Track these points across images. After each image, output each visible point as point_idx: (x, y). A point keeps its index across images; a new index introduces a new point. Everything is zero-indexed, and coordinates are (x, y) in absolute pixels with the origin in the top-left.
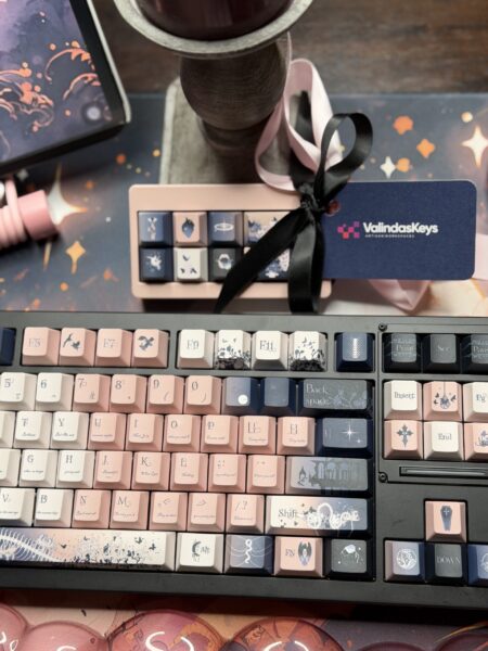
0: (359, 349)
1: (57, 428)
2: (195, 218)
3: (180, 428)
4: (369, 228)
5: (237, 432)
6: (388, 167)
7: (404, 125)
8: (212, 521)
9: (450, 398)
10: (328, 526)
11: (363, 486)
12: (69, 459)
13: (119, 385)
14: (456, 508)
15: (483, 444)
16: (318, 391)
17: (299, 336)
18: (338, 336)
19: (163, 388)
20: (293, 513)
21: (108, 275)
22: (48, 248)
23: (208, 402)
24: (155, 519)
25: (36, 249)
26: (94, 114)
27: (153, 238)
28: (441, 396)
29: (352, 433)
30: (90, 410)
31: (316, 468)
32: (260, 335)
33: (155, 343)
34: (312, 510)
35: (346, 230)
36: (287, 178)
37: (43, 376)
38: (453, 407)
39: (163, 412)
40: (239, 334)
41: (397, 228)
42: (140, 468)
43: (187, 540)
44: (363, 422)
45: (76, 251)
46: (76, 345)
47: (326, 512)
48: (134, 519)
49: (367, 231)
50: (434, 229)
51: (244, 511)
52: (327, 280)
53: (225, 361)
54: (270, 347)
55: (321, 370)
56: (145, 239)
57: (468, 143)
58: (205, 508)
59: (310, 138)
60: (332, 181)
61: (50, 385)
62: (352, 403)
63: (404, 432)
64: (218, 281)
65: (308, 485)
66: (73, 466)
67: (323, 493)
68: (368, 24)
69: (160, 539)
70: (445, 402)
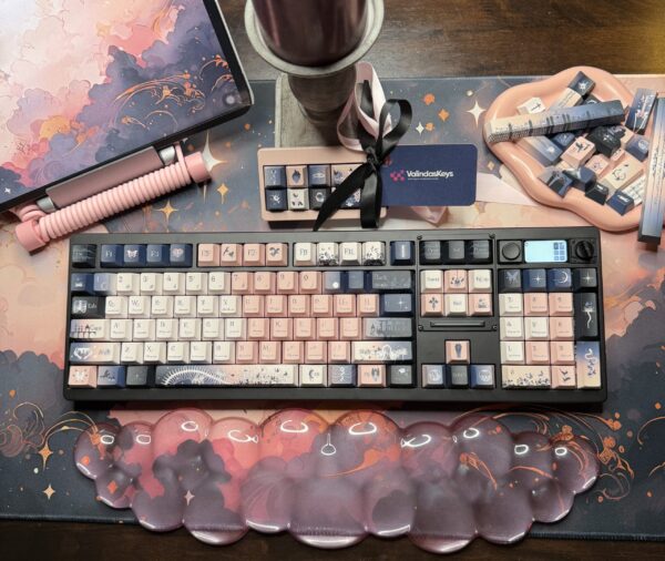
0: (406, 252)
1: (223, 306)
2: (300, 169)
3: (298, 303)
4: (410, 174)
5: (332, 305)
6: (420, 129)
7: (429, 99)
8: (320, 358)
9: (460, 280)
10: (389, 358)
11: (410, 334)
12: (232, 324)
13: (260, 278)
14: (464, 345)
15: (480, 307)
16: (381, 278)
17: (369, 245)
18: (392, 243)
19: (286, 280)
20: (368, 351)
21: (244, 205)
22: (205, 187)
23: (314, 287)
24: (286, 357)
25: (199, 190)
26: (231, 100)
27: (274, 184)
28: (455, 279)
29: (403, 303)
30: (242, 294)
31: (381, 325)
32: (345, 245)
33: (280, 252)
34: (379, 349)
35: (395, 175)
36: (357, 141)
37: (211, 274)
38: (463, 285)
39: (287, 294)
40: (332, 245)
41: (428, 174)
42: (275, 328)
43: (305, 369)
44: (408, 296)
45: (223, 190)
46: (231, 254)
47: (388, 350)
48: (274, 358)
49: (409, 176)
50: (451, 174)
51: (339, 351)
53: (324, 262)
54: (350, 252)
55: (382, 265)
56: (269, 184)
57: (471, 111)
58: (315, 350)
59: (372, 115)
60: (387, 144)
61: (218, 280)
62: (402, 285)
63: (433, 301)
64: (316, 209)
65: (376, 335)
66: (235, 328)
67: (385, 339)
68: (405, 29)
69: (290, 369)
70: (457, 282)
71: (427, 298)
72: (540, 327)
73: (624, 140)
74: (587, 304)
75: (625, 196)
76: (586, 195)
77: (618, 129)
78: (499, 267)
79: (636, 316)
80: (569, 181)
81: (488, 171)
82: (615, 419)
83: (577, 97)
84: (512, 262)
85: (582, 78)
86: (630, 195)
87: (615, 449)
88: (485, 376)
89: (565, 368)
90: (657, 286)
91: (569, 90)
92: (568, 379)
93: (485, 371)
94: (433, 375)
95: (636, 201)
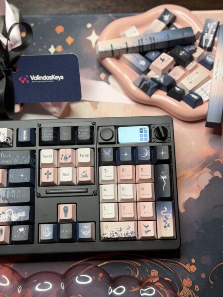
0: (27, 136)
4: (33, 78)
6: (52, 50)
7: (60, 29)
9: (68, 156)
10: (10, 219)
11: (28, 200)
14: (70, 206)
15: (83, 176)
16: (7, 156)
18: (18, 130)
28: (64, 156)
29: (23, 175)
31: (6, 193)
34: (3, 213)
35: (22, 79)
38: (69, 160)
41: (45, 78)
44: (28, 170)
47: (10, 213)
49: (32, 79)
50: (62, 77)
52: (17, 103)
55: (9, 146)
57: (89, 38)
62: (23, 161)
63: (48, 174)
65: (2, 201)
67: (9, 205)
70: (66, 158)
71: (44, 171)
73: (196, 55)
74: (163, 173)
75: (196, 95)
76: (167, 95)
77: (192, 48)
78: (99, 146)
79: (207, 183)
80: (155, 85)
81: (100, 80)
82: (191, 264)
83: (163, 25)
84: (107, 142)
85: (166, 12)
86: (199, 94)
87: (192, 288)
88: (86, 231)
89: (146, 223)
91: (157, 21)
92: (149, 231)
93: (86, 227)
94: (46, 232)
95: (205, 99)
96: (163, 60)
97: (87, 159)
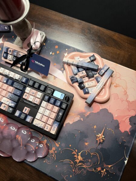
0: (25, 80)
2: (12, 50)
4: (36, 62)
7: (57, 47)
10: (9, 105)
11: (16, 101)
14: (28, 109)
15: (36, 102)
16: (16, 84)
18: (24, 77)
20: (5, 101)
23: (0, 80)
26: (6, 28)
27: (6, 52)
29: (19, 93)
31: (11, 96)
32: (11, 72)
34: (8, 101)
35: (33, 61)
38: (34, 95)
41: (39, 63)
44: (21, 92)
47: (10, 102)
50: (44, 66)
53: (5, 75)
54: (12, 75)
57: (65, 54)
62: (20, 88)
65: (9, 98)
70: (33, 93)
71: (25, 94)
72: (47, 113)
73: (95, 76)
74: (61, 112)
75: (88, 90)
76: (78, 86)
77: (95, 73)
78: (46, 94)
79: (77, 120)
80: (76, 80)
81: (61, 70)
82: (58, 144)
83: (89, 60)
85: (93, 56)
87: (54, 151)
89: (48, 126)
90: (86, 116)
91: (88, 58)
92: (47, 129)
93: (29, 118)
94: (17, 114)
95: (90, 93)
96: (83, 73)
97: (39, 97)
